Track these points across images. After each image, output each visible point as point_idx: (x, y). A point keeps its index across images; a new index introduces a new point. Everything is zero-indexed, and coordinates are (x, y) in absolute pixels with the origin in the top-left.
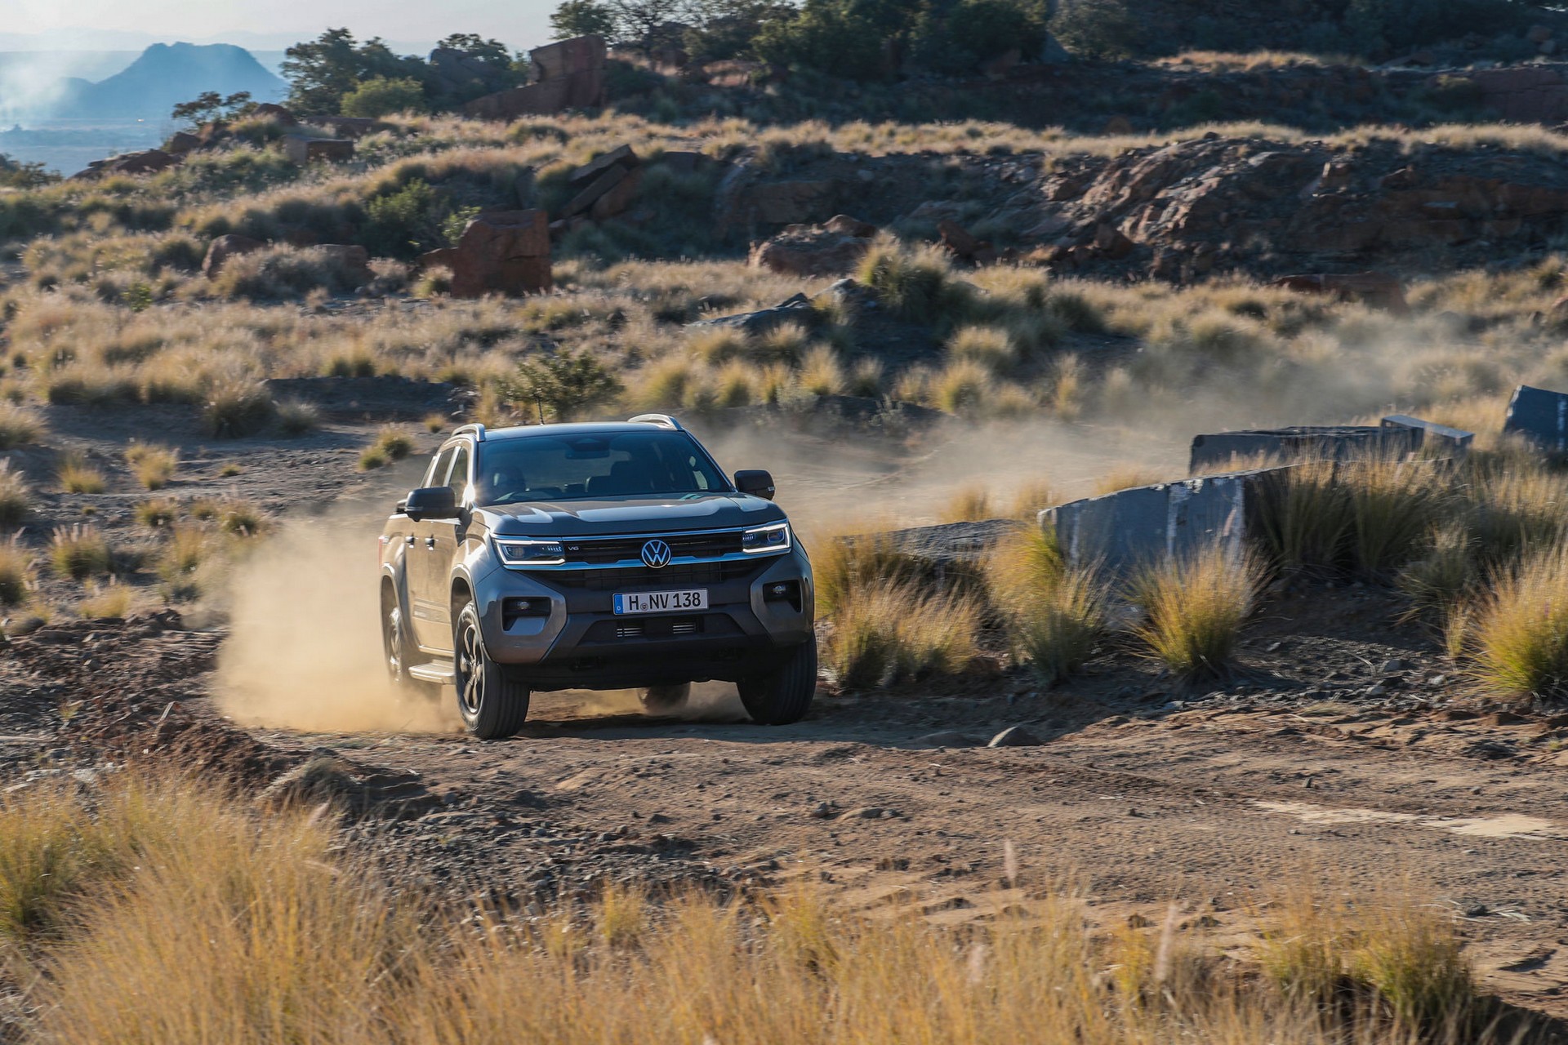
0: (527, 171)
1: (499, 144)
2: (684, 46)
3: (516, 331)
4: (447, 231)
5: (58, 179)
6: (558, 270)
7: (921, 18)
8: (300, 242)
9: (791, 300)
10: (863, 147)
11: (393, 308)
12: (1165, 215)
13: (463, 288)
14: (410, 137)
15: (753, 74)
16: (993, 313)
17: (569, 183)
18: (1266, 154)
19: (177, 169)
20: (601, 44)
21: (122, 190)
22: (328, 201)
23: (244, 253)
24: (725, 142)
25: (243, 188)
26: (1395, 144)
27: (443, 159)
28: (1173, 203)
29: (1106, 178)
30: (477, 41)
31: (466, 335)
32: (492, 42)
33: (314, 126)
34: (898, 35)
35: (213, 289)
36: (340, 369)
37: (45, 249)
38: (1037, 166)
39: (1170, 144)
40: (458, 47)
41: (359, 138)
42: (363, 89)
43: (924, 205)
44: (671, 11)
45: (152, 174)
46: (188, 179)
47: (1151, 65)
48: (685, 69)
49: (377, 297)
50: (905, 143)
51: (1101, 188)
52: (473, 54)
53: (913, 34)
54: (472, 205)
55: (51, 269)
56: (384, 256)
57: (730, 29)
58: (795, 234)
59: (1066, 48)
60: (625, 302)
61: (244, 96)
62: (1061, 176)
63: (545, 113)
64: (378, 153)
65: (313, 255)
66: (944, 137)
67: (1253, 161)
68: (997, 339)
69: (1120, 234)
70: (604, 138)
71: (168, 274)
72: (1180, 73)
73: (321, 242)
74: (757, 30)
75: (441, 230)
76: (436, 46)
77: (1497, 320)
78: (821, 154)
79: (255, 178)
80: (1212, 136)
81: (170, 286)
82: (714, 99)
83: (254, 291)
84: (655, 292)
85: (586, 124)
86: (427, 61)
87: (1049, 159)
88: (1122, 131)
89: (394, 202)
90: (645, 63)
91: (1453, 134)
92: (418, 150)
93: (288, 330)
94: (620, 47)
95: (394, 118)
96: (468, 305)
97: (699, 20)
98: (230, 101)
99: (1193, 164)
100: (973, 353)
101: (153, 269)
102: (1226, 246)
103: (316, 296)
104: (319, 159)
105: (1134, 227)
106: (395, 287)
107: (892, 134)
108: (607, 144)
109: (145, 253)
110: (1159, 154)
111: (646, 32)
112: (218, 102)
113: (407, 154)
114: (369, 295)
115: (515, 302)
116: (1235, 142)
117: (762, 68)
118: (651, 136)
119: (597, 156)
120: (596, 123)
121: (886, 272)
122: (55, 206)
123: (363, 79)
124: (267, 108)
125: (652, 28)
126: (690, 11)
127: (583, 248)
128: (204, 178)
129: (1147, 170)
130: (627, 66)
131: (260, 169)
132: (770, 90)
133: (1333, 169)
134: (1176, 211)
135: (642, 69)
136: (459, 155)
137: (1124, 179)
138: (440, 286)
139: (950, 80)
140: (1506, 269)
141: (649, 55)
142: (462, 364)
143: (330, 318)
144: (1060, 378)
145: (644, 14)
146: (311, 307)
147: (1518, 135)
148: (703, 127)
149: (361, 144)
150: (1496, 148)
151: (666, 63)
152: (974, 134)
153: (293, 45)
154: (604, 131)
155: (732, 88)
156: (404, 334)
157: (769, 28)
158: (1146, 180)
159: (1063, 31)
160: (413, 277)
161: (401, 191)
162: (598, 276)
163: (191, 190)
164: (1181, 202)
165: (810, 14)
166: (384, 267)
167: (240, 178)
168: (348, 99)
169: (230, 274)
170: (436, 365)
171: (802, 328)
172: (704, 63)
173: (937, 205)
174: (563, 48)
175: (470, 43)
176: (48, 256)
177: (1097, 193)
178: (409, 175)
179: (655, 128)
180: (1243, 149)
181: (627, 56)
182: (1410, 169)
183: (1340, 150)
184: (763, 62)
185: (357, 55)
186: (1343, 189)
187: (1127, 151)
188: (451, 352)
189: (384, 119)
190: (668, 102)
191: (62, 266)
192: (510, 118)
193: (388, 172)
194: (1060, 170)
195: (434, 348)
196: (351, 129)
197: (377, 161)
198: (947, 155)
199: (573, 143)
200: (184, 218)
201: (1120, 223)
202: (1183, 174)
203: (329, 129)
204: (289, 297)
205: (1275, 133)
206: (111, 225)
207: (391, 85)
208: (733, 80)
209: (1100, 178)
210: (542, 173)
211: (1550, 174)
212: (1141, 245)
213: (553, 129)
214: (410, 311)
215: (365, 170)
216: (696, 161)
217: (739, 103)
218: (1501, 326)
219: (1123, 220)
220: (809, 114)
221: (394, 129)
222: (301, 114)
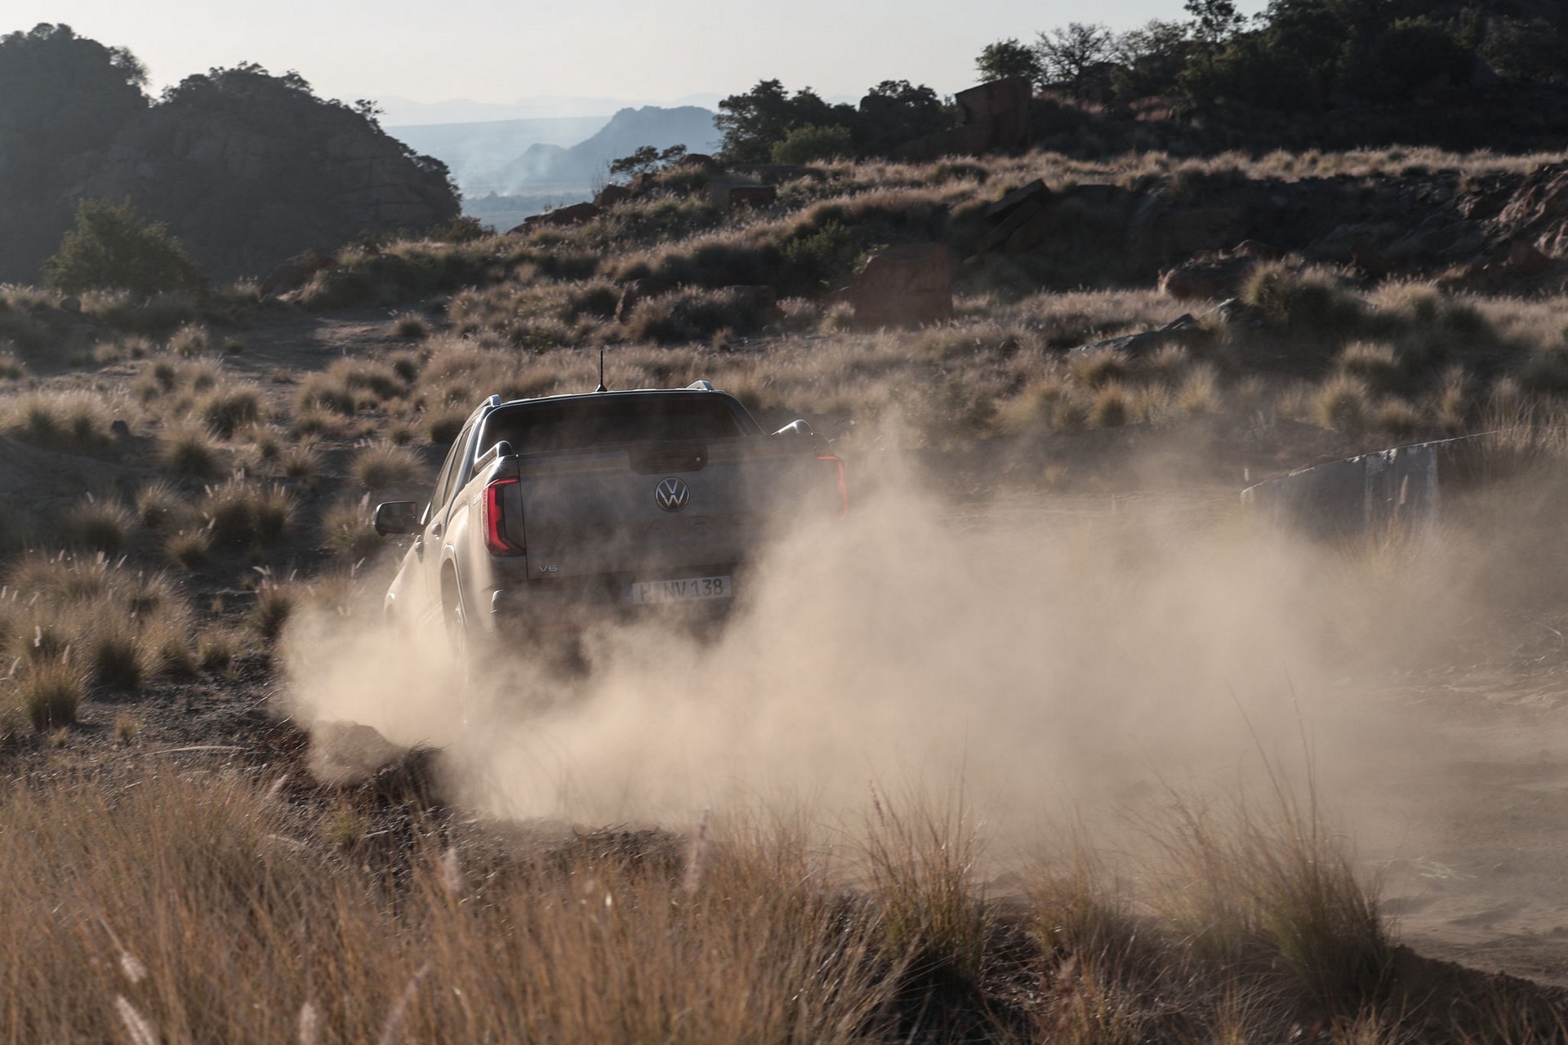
0: (941, 208)
1: (918, 184)
2: (1112, 84)
3: (907, 361)
4: (856, 269)
5: (491, 233)
6: (959, 304)
7: (1347, 46)
8: (709, 284)
9: (1177, 321)
10: (1279, 173)
11: (794, 344)
13: (861, 322)
14: (831, 181)
15: (1179, 108)
16: (1384, 327)
17: (985, 219)
19: (603, 220)
20: (1028, 86)
21: (548, 241)
22: (747, 245)
23: (654, 297)
24: (1140, 174)
25: (665, 236)
27: (861, 198)
29: (1521, 195)
30: (907, 87)
31: (857, 366)
32: (922, 88)
33: (741, 174)
34: (1326, 64)
35: (625, 332)
37: (470, 300)
38: (1453, 185)
40: (889, 93)
41: (781, 184)
42: (791, 137)
43: (1339, 229)
44: (1099, 50)
45: (578, 225)
46: (612, 227)
48: (1111, 106)
49: (781, 334)
50: (1324, 169)
51: (1517, 205)
52: (903, 99)
53: (1339, 63)
54: (877, 242)
55: (475, 318)
56: (794, 296)
57: (1157, 65)
58: (1201, 260)
59: (1497, 71)
60: (1018, 330)
61: (681, 149)
62: (1476, 194)
63: (967, 153)
64: (800, 197)
65: (721, 296)
66: (1366, 161)
68: (1382, 353)
69: (1536, 251)
70: (1021, 174)
71: (584, 320)
73: (729, 284)
74: (1185, 65)
75: (850, 268)
76: (867, 93)
78: (1237, 182)
79: (676, 225)
81: (586, 331)
82: (1138, 134)
83: (662, 333)
84: (1053, 319)
85: (1006, 162)
86: (857, 108)
87: (1464, 178)
89: (811, 244)
92: (839, 193)
93: (684, 367)
94: (1047, 88)
95: (820, 164)
96: (866, 340)
97: (1126, 58)
98: (666, 154)
100: (1357, 369)
101: (570, 317)
103: (719, 337)
105: (1550, 242)
106: (802, 324)
107: (1314, 162)
108: (1023, 179)
109: (563, 301)
111: (1076, 72)
112: (656, 156)
113: (824, 196)
114: (774, 333)
115: (913, 334)
117: (1188, 102)
118: (1067, 170)
119: (1010, 191)
120: (1016, 161)
121: (1272, 290)
122: (484, 259)
123: (792, 129)
124: (696, 158)
125: (1081, 69)
126: (1117, 50)
128: (628, 227)
129: (1562, 184)
130: (1052, 105)
131: (683, 216)
132: (1195, 123)
135: (1068, 107)
136: (878, 195)
137: (1539, 195)
139: (1379, 106)
141: (1075, 94)
143: (728, 355)
144: (1444, 390)
145: (1073, 55)
146: (716, 346)
148: (1123, 161)
149: (783, 189)
151: (1093, 101)
152: (1395, 158)
153: (726, 99)
154: (1022, 168)
155: (1157, 123)
156: (796, 368)
157: (1194, 63)
158: (1560, 195)
159: (1493, 55)
160: (819, 316)
161: (817, 233)
162: (1005, 309)
163: (615, 240)
165: (1235, 47)
166: (794, 306)
167: (664, 227)
168: (777, 148)
169: (640, 316)
171: (1184, 349)
172: (1127, 99)
173: (1352, 228)
174: (988, 90)
175: (900, 89)
176: (472, 306)
177: (1511, 212)
178: (824, 217)
179: (1074, 164)
181: (1053, 95)
184: (1189, 96)
185: (788, 105)
187: (1542, 167)
188: (835, 382)
189: (808, 165)
190: (1093, 139)
191: (484, 316)
192: (931, 157)
193: (805, 215)
194: (1475, 188)
195: (823, 379)
196: (774, 176)
197: (797, 205)
198: (1362, 178)
199: (989, 181)
200: (607, 266)
201: (1536, 239)
203: (756, 177)
204: (695, 338)
206: (536, 275)
207: (820, 132)
208: (1158, 115)
209: (1516, 195)
210: (956, 209)
212: (1556, 260)
213: (972, 168)
214: (809, 347)
215: (784, 214)
216: (1111, 192)
217: (1172, 139)
219: (1539, 236)
220: (1235, 146)
221: (819, 175)
222: (730, 165)
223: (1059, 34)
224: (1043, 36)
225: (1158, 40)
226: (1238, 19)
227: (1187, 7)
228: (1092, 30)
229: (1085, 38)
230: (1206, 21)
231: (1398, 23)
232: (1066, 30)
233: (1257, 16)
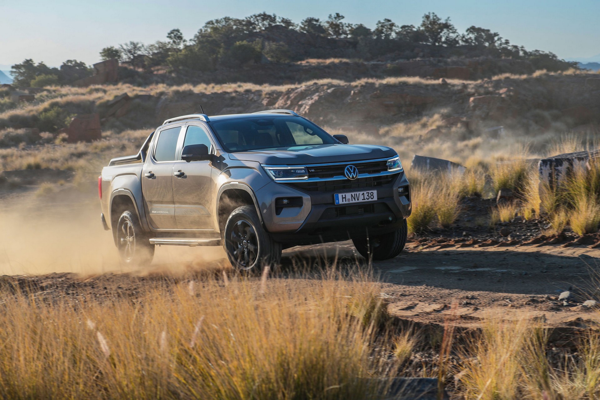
0: (93, 102)
1: (83, 94)
2: (144, 62)
3: (89, 153)
4: (66, 123)
6: (104, 134)
7: (221, 50)
8: (16, 128)
10: (204, 91)
11: (48, 147)
12: (302, 109)
13: (71, 140)
14: (53, 93)
15: (167, 70)
17: (107, 105)
18: (333, 89)
20: (117, 61)
22: (26, 115)
24: (158, 91)
26: (373, 84)
27: (64, 99)
28: (304, 106)
30: (76, 62)
31: (72, 155)
32: (81, 62)
33: (22, 91)
34: (214, 56)
36: (29, 167)
38: (260, 95)
39: (303, 86)
40: (69, 64)
41: (36, 94)
42: (38, 78)
43: (225, 109)
44: (140, 50)
47: (296, 63)
48: (145, 69)
49: (42, 144)
50: (218, 90)
51: (282, 101)
52: (74, 66)
53: (219, 56)
54: (74, 113)
56: (45, 131)
57: (159, 55)
59: (269, 59)
60: (126, 142)
63: (98, 84)
64: (43, 98)
65: (21, 131)
66: (230, 88)
67: (329, 91)
70: (118, 91)
72: (306, 66)
73: (23, 127)
74: (168, 56)
75: (64, 122)
76: (62, 64)
77: (408, 138)
78: (190, 93)
79: (1, 108)
80: (315, 84)
82: (155, 78)
85: (112, 87)
86: (59, 69)
87: (264, 93)
88: (287, 84)
89: (49, 114)
90: (132, 67)
91: (392, 80)
92: (56, 97)
93: (12, 155)
94: (123, 63)
95: (48, 87)
96: (73, 146)
97: (149, 53)
99: (310, 92)
102: (321, 118)
103: (22, 145)
104: (23, 101)
106: (49, 141)
107: (213, 87)
108: (119, 93)
110: (299, 90)
111: (132, 58)
113: (52, 98)
114: (40, 144)
115: (89, 144)
116: (323, 85)
117: (170, 68)
118: (134, 90)
119: (116, 97)
120: (116, 87)
123: (37, 75)
124: (5, 85)
125: (134, 56)
126: (146, 50)
127: (112, 127)
129: (295, 95)
130: (126, 69)
131: (3, 105)
132: (173, 75)
133: (354, 93)
134: (305, 108)
135: (131, 70)
136: (70, 98)
137: (288, 98)
138: (64, 140)
139: (232, 70)
140: (410, 122)
141: (133, 65)
142: (70, 163)
143: (26, 152)
145: (131, 52)
146: (20, 148)
147: (412, 80)
148: (151, 87)
149: (37, 96)
150: (405, 84)
151: (139, 67)
152: (240, 86)
153: (14, 65)
154: (118, 89)
155: (161, 74)
156: (52, 155)
157: (172, 55)
158: (295, 98)
159: (267, 54)
160: (55, 138)
161: (51, 110)
162: (118, 136)
164: (307, 105)
165: (185, 50)
166: (45, 135)
168: (33, 82)
170: (62, 165)
172: (150, 67)
173: (229, 109)
174: (104, 63)
175: (73, 63)
177: (280, 103)
178: (53, 105)
179: (135, 88)
180: (325, 87)
181: (126, 65)
182: (378, 92)
183: (356, 86)
184: (171, 66)
185: (35, 67)
186: (358, 99)
187: (289, 89)
188: (67, 160)
189: (45, 88)
190: (140, 80)
192: (86, 85)
193: (46, 104)
194: (268, 96)
195: (62, 159)
196: (33, 91)
197: (43, 101)
198: (231, 93)
199: (108, 93)
202: (307, 96)
203: (26, 92)
204: (13, 146)
205: (335, 82)
207: (47, 77)
208: (161, 72)
209: (281, 98)
210: (98, 103)
211: (422, 92)
213: (101, 89)
214: (54, 148)
215: (38, 104)
216: (149, 97)
217: (163, 79)
218: (409, 140)
220: (187, 82)
221: (48, 91)
222: (17, 87)
223: (126, 45)
224: (121, 46)
225: (160, 48)
226: (184, 41)
227: (168, 37)
228: (138, 44)
229: (135, 45)
230: (174, 42)
231: (238, 43)
232: (129, 43)
233: (191, 40)
